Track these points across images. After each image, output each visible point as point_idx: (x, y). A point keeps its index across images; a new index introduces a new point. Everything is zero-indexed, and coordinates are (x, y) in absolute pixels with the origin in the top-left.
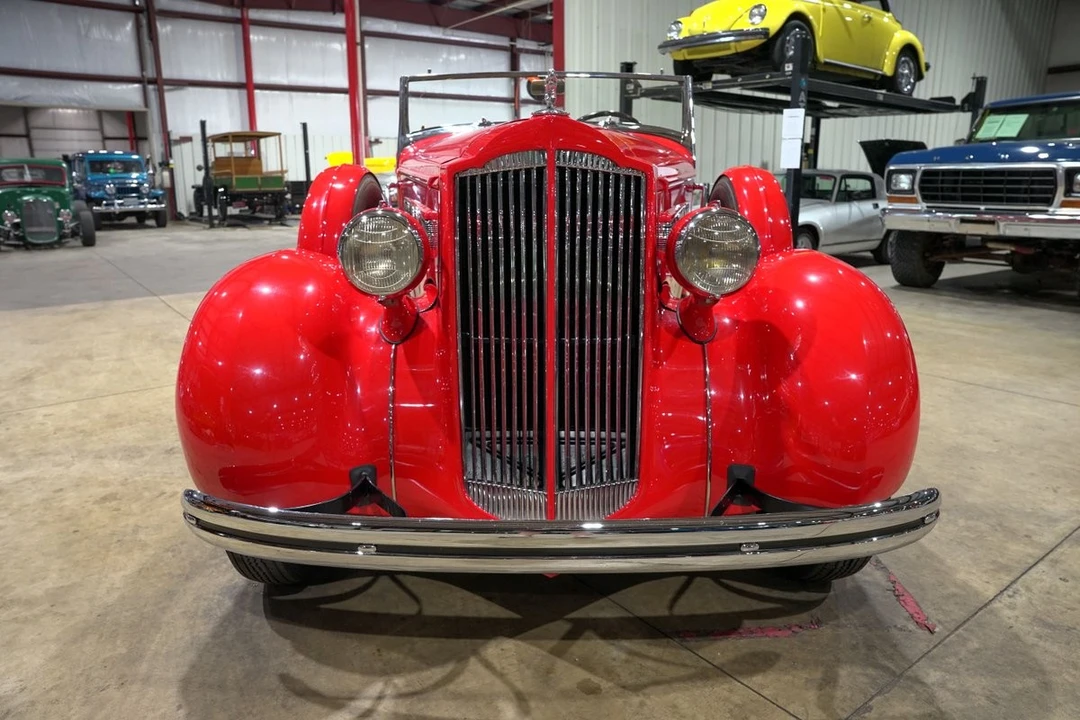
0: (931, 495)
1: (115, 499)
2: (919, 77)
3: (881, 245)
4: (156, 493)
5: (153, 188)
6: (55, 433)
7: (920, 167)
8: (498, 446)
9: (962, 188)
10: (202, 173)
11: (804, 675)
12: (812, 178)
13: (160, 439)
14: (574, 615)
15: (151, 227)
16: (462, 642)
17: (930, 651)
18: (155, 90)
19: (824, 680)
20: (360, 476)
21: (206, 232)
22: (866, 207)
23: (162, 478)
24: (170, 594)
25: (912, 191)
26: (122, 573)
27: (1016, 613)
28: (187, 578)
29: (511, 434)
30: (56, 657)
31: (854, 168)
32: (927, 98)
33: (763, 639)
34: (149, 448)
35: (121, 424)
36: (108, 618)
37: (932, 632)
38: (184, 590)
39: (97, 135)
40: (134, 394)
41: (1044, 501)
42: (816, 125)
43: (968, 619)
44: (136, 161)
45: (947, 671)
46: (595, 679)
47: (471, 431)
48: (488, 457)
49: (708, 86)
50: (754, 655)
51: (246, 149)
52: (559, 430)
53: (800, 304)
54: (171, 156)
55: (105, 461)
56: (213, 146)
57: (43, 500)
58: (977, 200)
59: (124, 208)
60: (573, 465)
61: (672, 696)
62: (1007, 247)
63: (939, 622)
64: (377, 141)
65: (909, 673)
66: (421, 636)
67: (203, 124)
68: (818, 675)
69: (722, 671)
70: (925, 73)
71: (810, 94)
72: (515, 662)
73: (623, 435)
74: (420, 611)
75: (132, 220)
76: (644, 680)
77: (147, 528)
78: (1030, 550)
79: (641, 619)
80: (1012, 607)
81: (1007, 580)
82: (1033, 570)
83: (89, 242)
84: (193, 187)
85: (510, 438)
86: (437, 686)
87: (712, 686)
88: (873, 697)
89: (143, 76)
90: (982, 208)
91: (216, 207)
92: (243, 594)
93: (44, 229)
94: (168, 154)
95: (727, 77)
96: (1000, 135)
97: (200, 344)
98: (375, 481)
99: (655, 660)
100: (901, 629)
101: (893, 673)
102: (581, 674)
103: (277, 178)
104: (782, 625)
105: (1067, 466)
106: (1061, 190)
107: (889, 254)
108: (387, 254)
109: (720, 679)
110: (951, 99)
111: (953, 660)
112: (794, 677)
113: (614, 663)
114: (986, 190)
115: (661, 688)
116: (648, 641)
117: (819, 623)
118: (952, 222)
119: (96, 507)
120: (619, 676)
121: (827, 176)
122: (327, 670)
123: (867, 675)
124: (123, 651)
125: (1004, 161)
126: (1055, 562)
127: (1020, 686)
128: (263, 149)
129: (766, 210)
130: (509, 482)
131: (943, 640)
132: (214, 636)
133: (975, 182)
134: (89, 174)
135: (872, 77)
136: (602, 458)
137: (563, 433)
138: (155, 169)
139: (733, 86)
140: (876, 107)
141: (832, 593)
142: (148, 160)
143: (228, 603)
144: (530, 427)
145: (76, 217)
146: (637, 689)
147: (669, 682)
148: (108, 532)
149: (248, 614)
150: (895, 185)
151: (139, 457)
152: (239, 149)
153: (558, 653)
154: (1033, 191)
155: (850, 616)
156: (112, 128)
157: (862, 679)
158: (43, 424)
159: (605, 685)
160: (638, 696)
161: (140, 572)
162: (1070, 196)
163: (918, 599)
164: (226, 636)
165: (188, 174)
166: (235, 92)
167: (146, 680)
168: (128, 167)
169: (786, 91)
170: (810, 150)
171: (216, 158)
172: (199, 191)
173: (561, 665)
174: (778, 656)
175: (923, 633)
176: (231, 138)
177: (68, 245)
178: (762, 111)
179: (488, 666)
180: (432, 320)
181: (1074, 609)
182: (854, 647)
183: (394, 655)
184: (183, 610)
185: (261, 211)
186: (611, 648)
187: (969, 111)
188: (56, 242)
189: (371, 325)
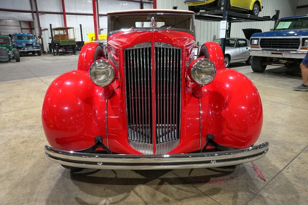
0: (266, 144)
1: (26, 142)
2: (260, 10)
3: (248, 60)
4: (38, 140)
5: (37, 44)
6: (8, 121)
7: (260, 38)
8: (138, 129)
9: (272, 44)
10: (51, 39)
11: (228, 195)
12: (228, 40)
13: (39, 123)
14: (161, 177)
15: (37, 56)
16: (129, 186)
17: (264, 187)
18: (36, 15)
19: (234, 196)
20: (98, 139)
21: (53, 57)
22: (244, 49)
23: (40, 135)
24: (43, 172)
25: (258, 44)
26: (28, 166)
27: (289, 174)
28: (48, 167)
29: (142, 125)
30: (9, 193)
31: (240, 37)
32: (262, 17)
33: (216, 184)
34: (36, 126)
35: (28, 118)
36: (24, 181)
37: (265, 181)
38: (47, 171)
39: (20, 28)
40: (32, 109)
41: (296, 139)
42: (230, 25)
43: (275, 177)
44: (31, 36)
45: (269, 193)
46: (168, 197)
47: (130, 124)
48: (135, 132)
49: (199, 14)
50: (214, 189)
51: (64, 32)
52: (157, 124)
53: (227, 86)
54: (42, 35)
55: (23, 130)
56: (54, 31)
57: (5, 143)
58: (276, 47)
59: (28, 50)
60: (161, 134)
61: (190, 202)
62: (285, 61)
63: (267, 178)
64: (102, 29)
65: (259, 194)
66: (117, 184)
67: (51, 25)
68: (232, 195)
69: (204, 194)
70: (261, 9)
71: (228, 16)
72: (144, 192)
73: (175, 125)
74: (116, 177)
75: (31, 53)
76: (182, 197)
77: (36, 151)
78: (293, 154)
79: (181, 178)
80: (288, 172)
81: (286, 164)
82: (294, 161)
83: (18, 61)
84: (48, 44)
85: (142, 127)
86: (122, 200)
87: (202, 199)
88: (248, 201)
89: (32, 10)
90: (278, 50)
91: (55, 50)
92: (65, 172)
93: (5, 57)
94: (41, 34)
95: (204, 11)
96: (283, 28)
97: (49, 99)
98: (102, 141)
99: (186, 191)
100: (256, 180)
101: (254, 194)
102: (164, 196)
103: (73, 41)
104: (222, 179)
105: (303, 128)
106: (301, 44)
107: (251, 62)
108: (104, 73)
109: (204, 197)
110: (269, 17)
111: (271, 189)
112: (226, 196)
113: (173, 192)
114: (279, 44)
115: (187, 200)
116: (183, 185)
117: (232, 178)
118: (269, 54)
119: (21, 145)
120: (175, 196)
121: (233, 40)
122: (89, 196)
123: (246, 195)
124: (29, 191)
125: (285, 36)
126: (300, 158)
127: (291, 197)
128: (69, 32)
129: (217, 55)
130: (142, 141)
131: (268, 183)
132: (56, 185)
133: (276, 42)
134: (17, 40)
135: (246, 11)
136: (169, 132)
137: (157, 125)
138: (37, 38)
139: (206, 14)
140: (247, 19)
141: (236, 169)
142: (35, 36)
143: (60, 175)
144: (148, 123)
145: (14, 53)
146: (180, 200)
147: (189, 198)
148: (24, 153)
149: (66, 178)
150: (253, 43)
151: (33, 129)
152: (62, 32)
153: (157, 189)
154: (293, 45)
155: (241, 176)
156: (24, 26)
157: (245, 196)
158: (5, 119)
159: (171, 199)
160: (180, 202)
161: (34, 165)
162: (303, 46)
163: (261, 170)
164: (59, 186)
165: (47, 40)
166: (60, 15)
167: (36, 200)
168: (29, 38)
169: (221, 15)
170: (228, 32)
171: (55, 35)
172: (50, 44)
173: (158, 193)
174: (221, 189)
175: (262, 181)
176: (59, 29)
177: (12, 61)
178: (214, 21)
179: (136, 193)
180: (118, 92)
181: (305, 173)
182: (243, 186)
183: (109, 191)
184: (47, 177)
185: (69, 50)
186: (172, 187)
187: (274, 20)
188: (8, 61)
189: (100, 93)
